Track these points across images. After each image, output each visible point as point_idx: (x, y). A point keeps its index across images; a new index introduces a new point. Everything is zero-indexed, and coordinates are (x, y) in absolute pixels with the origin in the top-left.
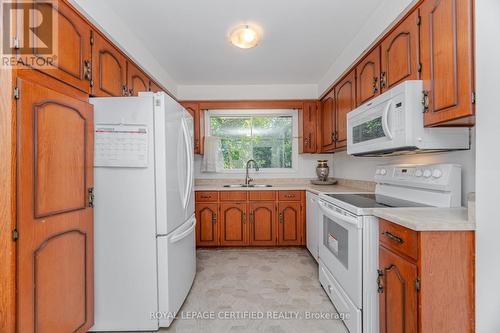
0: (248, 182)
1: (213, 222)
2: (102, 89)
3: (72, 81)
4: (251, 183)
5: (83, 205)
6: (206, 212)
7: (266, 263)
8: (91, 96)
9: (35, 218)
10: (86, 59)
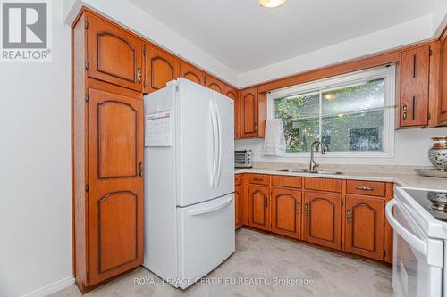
0: (314, 168)
1: (265, 205)
2: (154, 88)
3: (127, 84)
4: (316, 169)
5: (134, 174)
6: (258, 195)
7: (319, 267)
8: (144, 94)
9: (99, 178)
10: (139, 66)
